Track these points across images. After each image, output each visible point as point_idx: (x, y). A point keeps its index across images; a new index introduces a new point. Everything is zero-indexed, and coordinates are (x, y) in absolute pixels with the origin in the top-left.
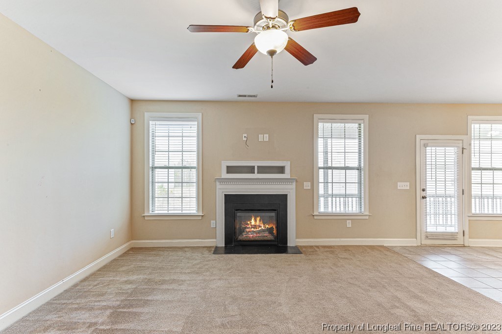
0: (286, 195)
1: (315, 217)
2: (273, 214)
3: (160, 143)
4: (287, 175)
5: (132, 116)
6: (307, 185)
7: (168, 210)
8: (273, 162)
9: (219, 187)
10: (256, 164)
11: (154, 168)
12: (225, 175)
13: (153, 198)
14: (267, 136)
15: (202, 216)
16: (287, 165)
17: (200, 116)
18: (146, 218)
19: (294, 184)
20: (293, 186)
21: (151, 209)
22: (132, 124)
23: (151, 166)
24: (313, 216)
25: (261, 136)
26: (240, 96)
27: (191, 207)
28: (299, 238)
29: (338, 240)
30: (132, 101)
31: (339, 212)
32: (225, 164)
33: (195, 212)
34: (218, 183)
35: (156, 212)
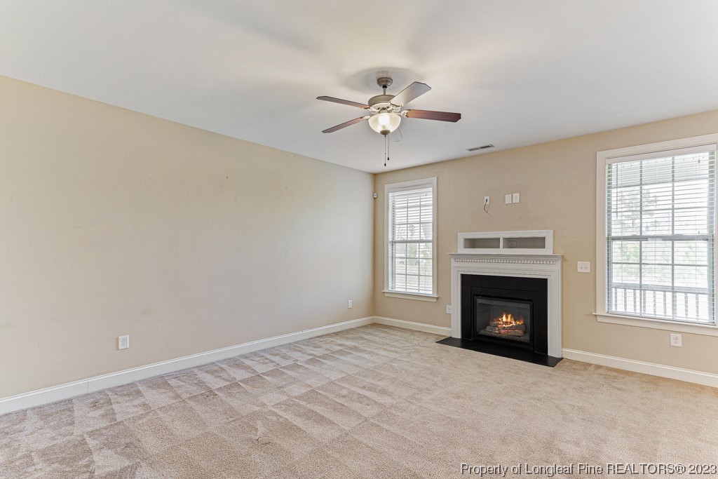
0: (546, 280)
1: (599, 319)
2: (527, 306)
3: (400, 216)
4: (548, 251)
5: (375, 190)
6: (584, 267)
7: (406, 289)
8: (525, 231)
9: (454, 265)
10: (502, 235)
11: (394, 242)
12: (462, 250)
13: (393, 274)
14: (517, 196)
15: (437, 298)
16: (548, 235)
17: (434, 180)
18: (386, 295)
19: (559, 263)
20: (557, 267)
21: (390, 286)
22: (375, 198)
23: (390, 240)
24: (596, 316)
25: (508, 197)
26: (470, 150)
27: (427, 287)
28: (567, 347)
29: (650, 365)
30: (375, 176)
31: (662, 317)
32: (462, 236)
33: (431, 293)
34: (453, 260)
35: (397, 289)
